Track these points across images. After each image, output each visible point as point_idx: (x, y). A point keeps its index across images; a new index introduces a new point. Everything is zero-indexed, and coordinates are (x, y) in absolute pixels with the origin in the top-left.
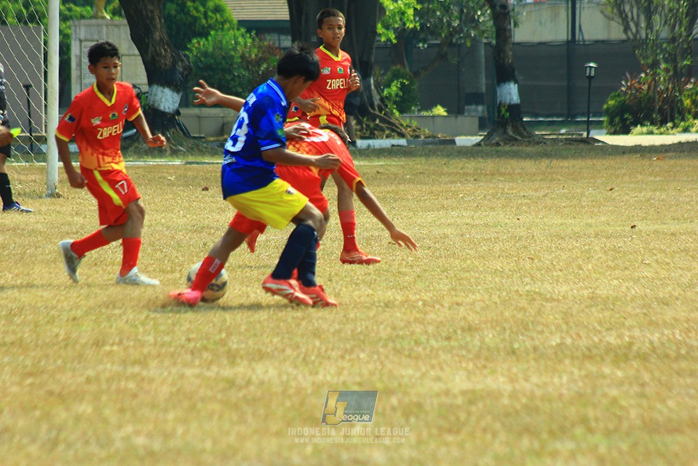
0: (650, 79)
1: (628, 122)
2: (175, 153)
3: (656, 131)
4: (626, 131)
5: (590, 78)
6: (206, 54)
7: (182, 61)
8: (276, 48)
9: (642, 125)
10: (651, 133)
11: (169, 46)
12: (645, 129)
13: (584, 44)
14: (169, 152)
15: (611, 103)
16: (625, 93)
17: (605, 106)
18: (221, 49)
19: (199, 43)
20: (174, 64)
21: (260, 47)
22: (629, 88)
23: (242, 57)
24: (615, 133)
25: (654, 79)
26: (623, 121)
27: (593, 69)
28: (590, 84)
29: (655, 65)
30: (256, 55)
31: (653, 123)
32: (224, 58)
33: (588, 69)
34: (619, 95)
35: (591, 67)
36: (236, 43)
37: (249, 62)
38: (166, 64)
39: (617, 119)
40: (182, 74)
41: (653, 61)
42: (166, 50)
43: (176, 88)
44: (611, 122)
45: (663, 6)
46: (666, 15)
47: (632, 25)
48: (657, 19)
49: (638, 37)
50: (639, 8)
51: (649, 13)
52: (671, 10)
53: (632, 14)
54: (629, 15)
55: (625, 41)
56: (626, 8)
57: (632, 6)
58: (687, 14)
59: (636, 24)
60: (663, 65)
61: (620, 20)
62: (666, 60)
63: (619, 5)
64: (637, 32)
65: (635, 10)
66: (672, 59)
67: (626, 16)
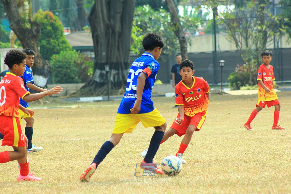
0: (248, 66)
1: (239, 85)
2: (45, 103)
4: (238, 88)
5: (222, 67)
6: (59, 61)
7: (47, 64)
8: (89, 58)
9: (245, 86)
10: (249, 89)
11: (41, 59)
12: (246, 88)
13: (221, 53)
14: (42, 103)
15: (231, 77)
16: (237, 73)
17: (229, 79)
18: (66, 59)
19: (56, 56)
20: (44, 66)
21: (82, 58)
22: (239, 70)
23: (75, 62)
24: (234, 90)
25: (249, 67)
26: (237, 84)
27: (223, 63)
28: (222, 69)
29: (249, 60)
30: (80, 61)
31: (250, 85)
32: (67, 62)
33: (221, 63)
34: (235, 74)
35: (222, 62)
36: (72, 56)
37: (78, 64)
38: (40, 66)
39: (234, 84)
40: (47, 70)
42: (40, 60)
43: (45, 76)
44: (232, 85)
45: (252, 36)
46: (254, 39)
47: (239, 44)
48: (250, 41)
49: (242, 49)
50: (242, 37)
51: (246, 39)
52: (256, 37)
53: (239, 39)
54: (238, 40)
55: (237, 51)
56: (237, 37)
57: (239, 36)
58: (263, 39)
59: (241, 44)
60: (253, 61)
61: (234, 42)
62: (254, 58)
63: (233, 36)
64: (242, 47)
65: (240, 38)
66: (257, 58)
67: (237, 40)
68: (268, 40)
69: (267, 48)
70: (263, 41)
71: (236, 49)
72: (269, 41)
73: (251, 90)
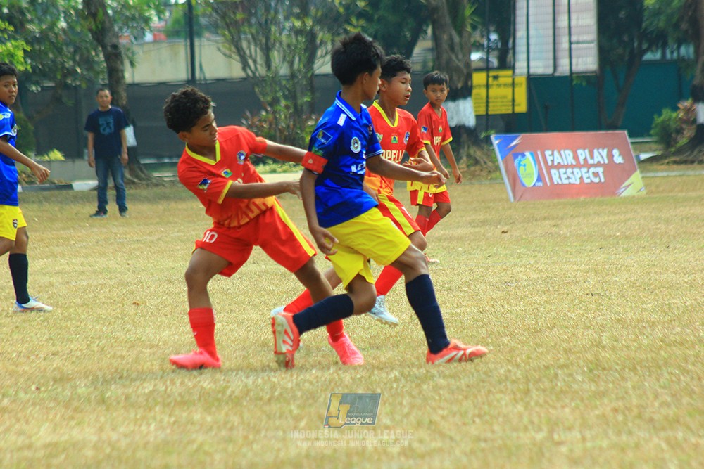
0: (271, 117)
3: (279, 170)
9: (265, 163)
10: (274, 171)
12: (267, 168)
13: (206, 84)
22: (250, 126)
25: (275, 118)
29: (275, 101)
41: (273, 99)
45: (281, 43)
46: (284, 51)
47: (250, 62)
48: (276, 56)
49: (257, 75)
50: (256, 45)
51: (267, 50)
52: (289, 46)
53: (250, 50)
54: (247, 52)
55: (244, 79)
56: (244, 45)
57: (249, 43)
58: (305, 50)
59: (255, 61)
60: (283, 103)
61: (238, 58)
62: (286, 97)
63: (235, 43)
64: (256, 68)
65: (253, 47)
66: (292, 96)
67: (244, 53)
68: (319, 53)
69: (317, 72)
70: (307, 54)
71: (241, 74)
72: (322, 56)
73: (280, 172)
